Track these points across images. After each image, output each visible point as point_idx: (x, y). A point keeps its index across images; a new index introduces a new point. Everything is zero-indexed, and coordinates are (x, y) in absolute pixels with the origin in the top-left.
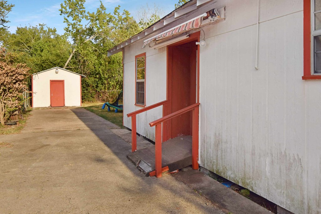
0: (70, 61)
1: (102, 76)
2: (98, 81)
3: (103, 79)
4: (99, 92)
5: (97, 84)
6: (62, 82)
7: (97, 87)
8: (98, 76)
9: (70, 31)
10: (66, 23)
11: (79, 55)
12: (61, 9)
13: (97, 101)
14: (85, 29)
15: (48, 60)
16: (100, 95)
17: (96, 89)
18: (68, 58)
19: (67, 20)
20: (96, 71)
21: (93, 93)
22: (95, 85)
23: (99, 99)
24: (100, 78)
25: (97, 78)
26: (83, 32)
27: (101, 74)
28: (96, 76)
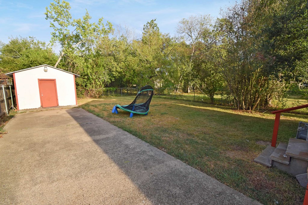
0: (59, 63)
1: (91, 77)
2: (87, 81)
3: (91, 79)
4: (87, 90)
5: (86, 83)
6: (53, 81)
7: (86, 86)
8: (86, 77)
9: (57, 36)
10: (53, 28)
11: (68, 58)
12: (46, 13)
13: (86, 97)
14: (72, 35)
15: (36, 62)
16: (89, 93)
17: (85, 88)
18: (57, 61)
19: (53, 24)
20: (84, 72)
21: (82, 91)
22: (84, 85)
23: (88, 96)
24: (88, 79)
25: (86, 79)
26: (70, 38)
27: (90, 75)
28: (84, 77)
